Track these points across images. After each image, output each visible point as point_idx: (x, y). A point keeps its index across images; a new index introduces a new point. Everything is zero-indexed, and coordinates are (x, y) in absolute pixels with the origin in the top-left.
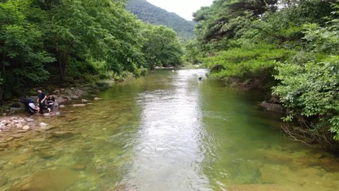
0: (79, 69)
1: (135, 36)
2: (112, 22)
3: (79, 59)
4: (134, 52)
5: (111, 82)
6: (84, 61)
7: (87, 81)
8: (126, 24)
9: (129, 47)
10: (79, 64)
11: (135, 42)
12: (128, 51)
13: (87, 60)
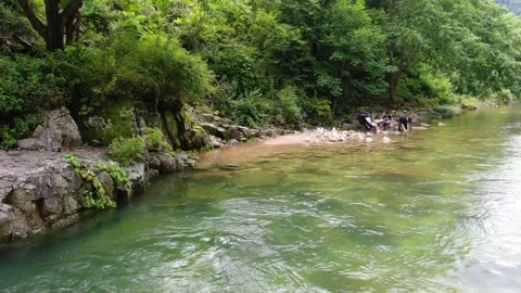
0: (411, 88)
1: (509, 37)
2: (473, 18)
3: (410, 76)
4: (504, 61)
5: (456, 109)
6: (418, 78)
7: (420, 105)
8: (495, 20)
9: (496, 54)
10: (411, 82)
11: (507, 46)
12: (494, 59)
13: (421, 76)
